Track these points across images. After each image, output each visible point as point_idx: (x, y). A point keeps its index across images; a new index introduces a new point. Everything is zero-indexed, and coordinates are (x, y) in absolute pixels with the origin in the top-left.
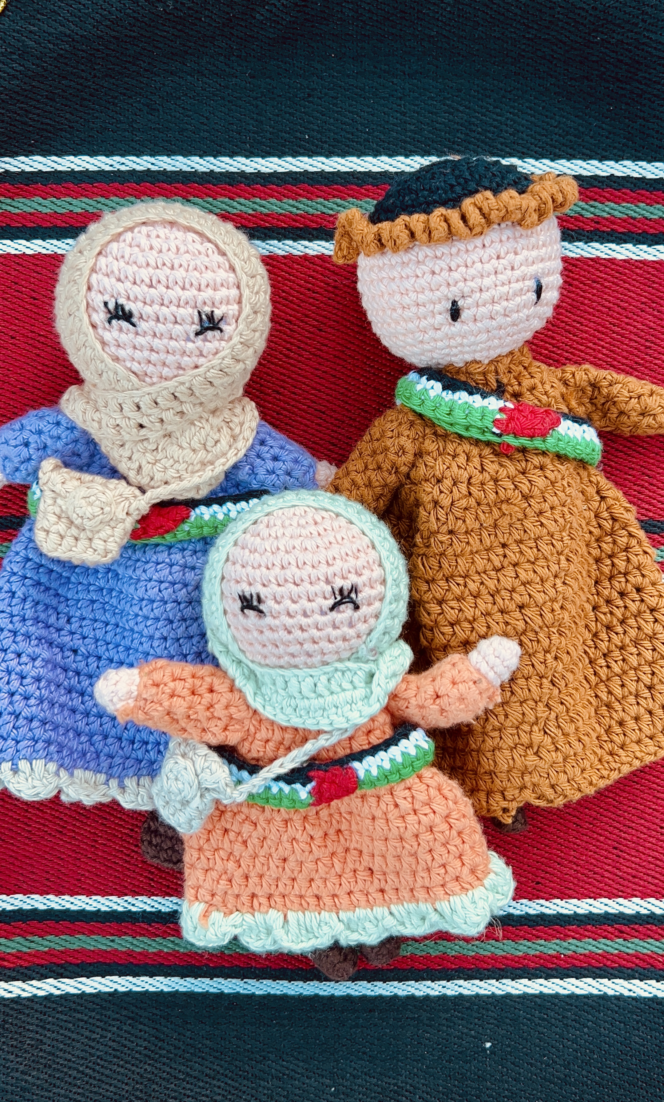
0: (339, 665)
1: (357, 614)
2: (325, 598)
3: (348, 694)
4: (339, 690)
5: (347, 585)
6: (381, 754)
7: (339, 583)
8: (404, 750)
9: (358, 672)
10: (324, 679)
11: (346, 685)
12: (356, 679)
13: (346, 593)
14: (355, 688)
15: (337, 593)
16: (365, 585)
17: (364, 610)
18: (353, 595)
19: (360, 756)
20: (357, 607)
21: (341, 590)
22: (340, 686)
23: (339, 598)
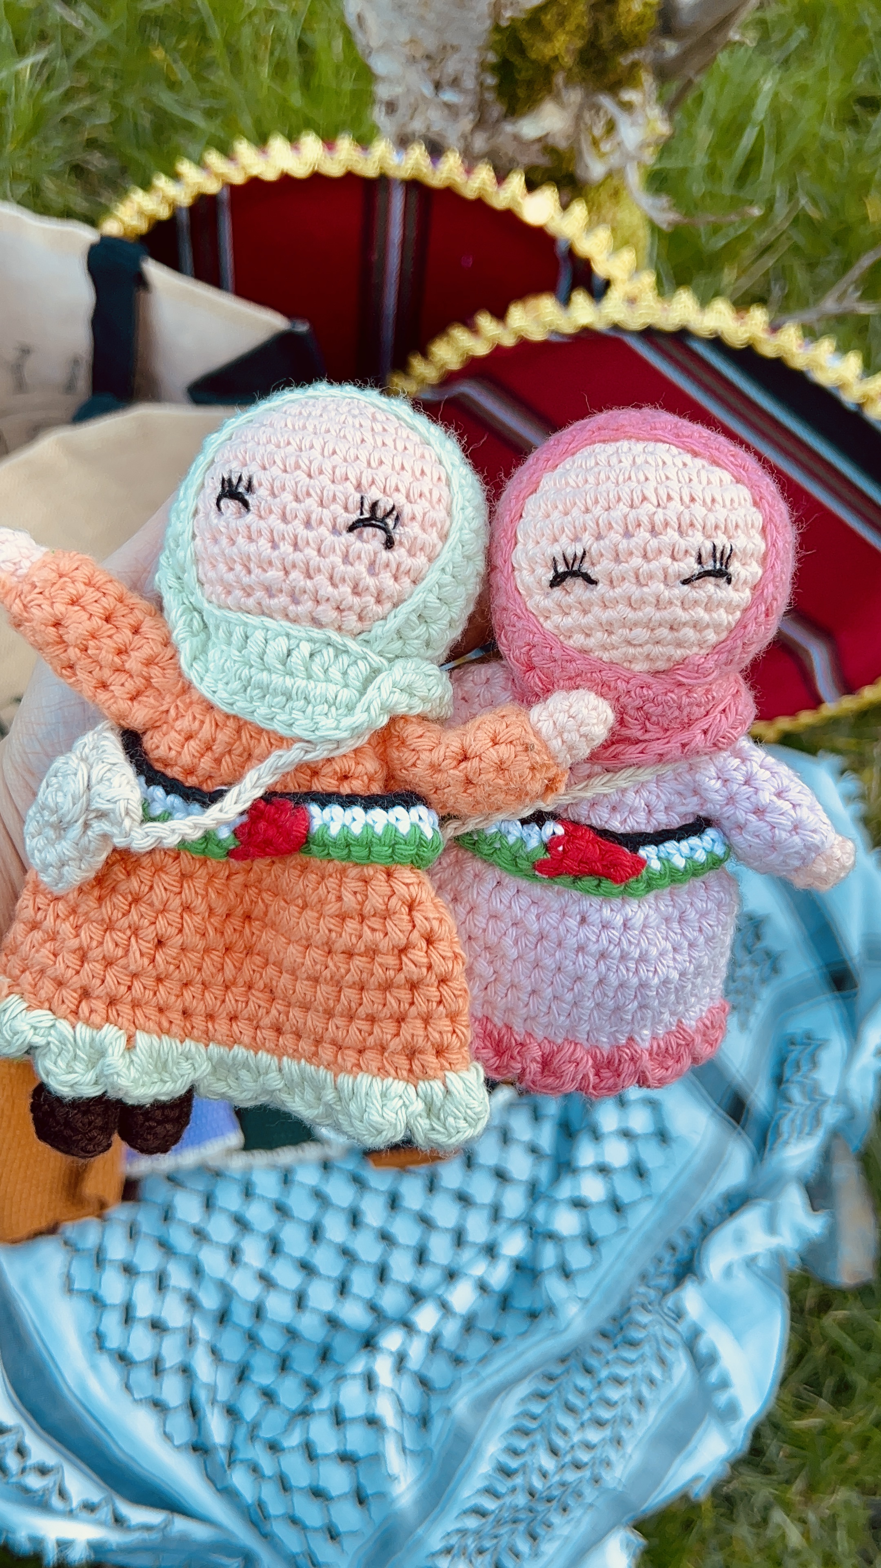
0: (335, 637)
1: (385, 555)
2: (346, 509)
3: (332, 689)
4: (322, 676)
5: (385, 504)
6: (357, 811)
7: (373, 494)
8: (393, 821)
9: (360, 662)
10: (306, 648)
11: (335, 673)
12: (352, 672)
13: (380, 514)
14: (346, 686)
15: (367, 507)
16: (413, 518)
17: (399, 554)
18: (390, 522)
19: (324, 799)
20: (389, 544)
21: (374, 506)
22: (326, 671)
23: (367, 515)
